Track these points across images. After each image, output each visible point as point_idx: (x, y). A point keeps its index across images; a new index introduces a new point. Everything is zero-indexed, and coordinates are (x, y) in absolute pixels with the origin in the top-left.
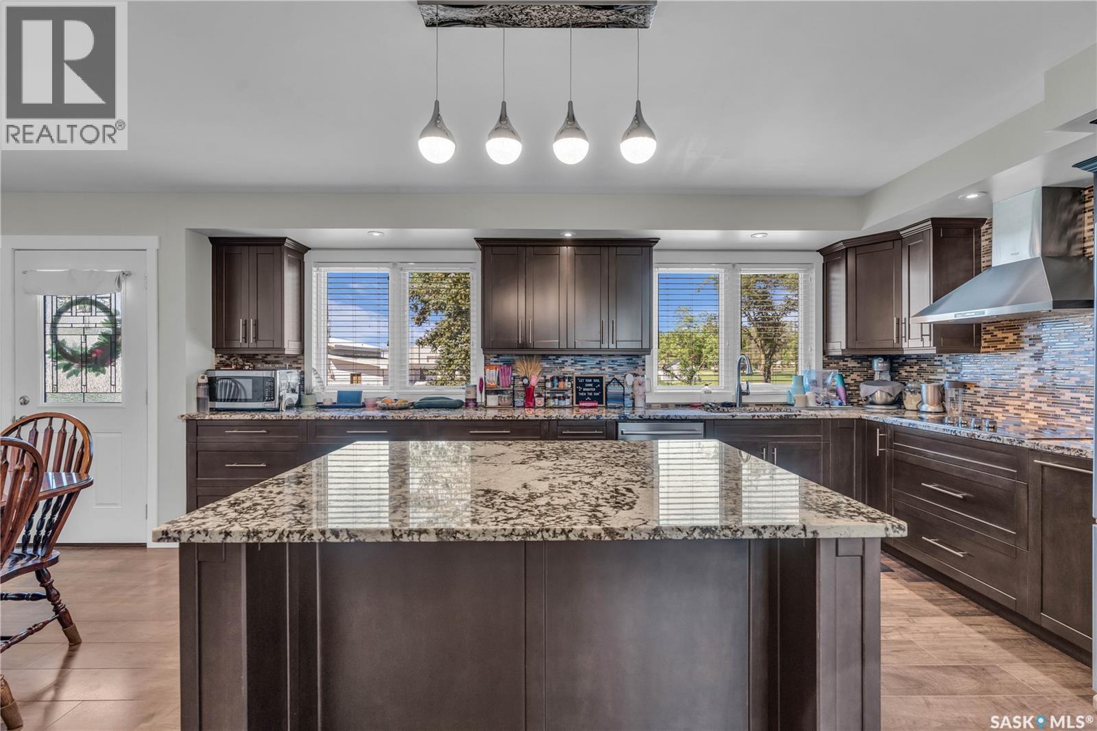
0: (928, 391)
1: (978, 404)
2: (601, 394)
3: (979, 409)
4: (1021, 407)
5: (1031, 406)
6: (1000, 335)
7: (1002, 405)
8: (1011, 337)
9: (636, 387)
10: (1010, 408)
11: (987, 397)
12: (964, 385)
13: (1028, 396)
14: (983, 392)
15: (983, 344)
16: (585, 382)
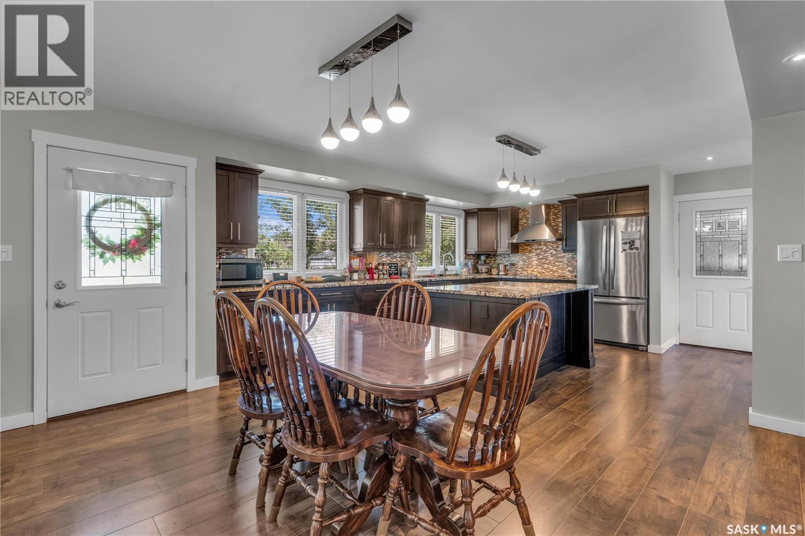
0: (501, 267)
1: (518, 271)
2: (398, 272)
3: (518, 272)
4: (533, 271)
5: (536, 270)
6: (525, 247)
7: (526, 271)
8: (529, 248)
9: (412, 268)
10: (529, 272)
11: (521, 268)
12: (513, 265)
13: (535, 267)
14: (520, 266)
15: (520, 250)
16: (391, 266)
